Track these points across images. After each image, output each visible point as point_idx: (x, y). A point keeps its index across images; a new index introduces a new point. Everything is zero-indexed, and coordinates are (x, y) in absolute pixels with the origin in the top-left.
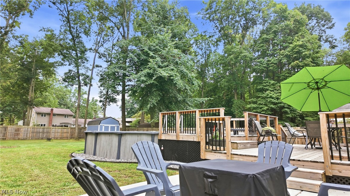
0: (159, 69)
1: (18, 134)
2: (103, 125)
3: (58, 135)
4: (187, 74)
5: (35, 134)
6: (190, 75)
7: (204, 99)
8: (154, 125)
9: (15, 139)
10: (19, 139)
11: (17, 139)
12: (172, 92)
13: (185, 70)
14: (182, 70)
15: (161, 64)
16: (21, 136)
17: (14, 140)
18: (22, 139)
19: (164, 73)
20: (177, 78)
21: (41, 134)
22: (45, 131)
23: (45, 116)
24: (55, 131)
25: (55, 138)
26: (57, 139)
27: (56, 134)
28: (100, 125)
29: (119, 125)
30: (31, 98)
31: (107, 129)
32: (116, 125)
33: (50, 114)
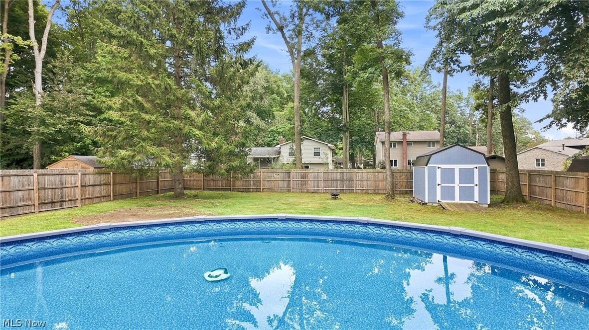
1: (305, 183)
2: (437, 166)
5: (330, 183)
9: (303, 190)
10: (308, 192)
11: (306, 191)
16: (311, 186)
17: (302, 192)
18: (313, 191)
21: (339, 182)
22: (345, 178)
23: (395, 146)
24: (363, 178)
27: (365, 183)
28: (428, 165)
29: (487, 165)
30: (344, 119)
31: (448, 176)
32: (478, 166)
33: (402, 142)
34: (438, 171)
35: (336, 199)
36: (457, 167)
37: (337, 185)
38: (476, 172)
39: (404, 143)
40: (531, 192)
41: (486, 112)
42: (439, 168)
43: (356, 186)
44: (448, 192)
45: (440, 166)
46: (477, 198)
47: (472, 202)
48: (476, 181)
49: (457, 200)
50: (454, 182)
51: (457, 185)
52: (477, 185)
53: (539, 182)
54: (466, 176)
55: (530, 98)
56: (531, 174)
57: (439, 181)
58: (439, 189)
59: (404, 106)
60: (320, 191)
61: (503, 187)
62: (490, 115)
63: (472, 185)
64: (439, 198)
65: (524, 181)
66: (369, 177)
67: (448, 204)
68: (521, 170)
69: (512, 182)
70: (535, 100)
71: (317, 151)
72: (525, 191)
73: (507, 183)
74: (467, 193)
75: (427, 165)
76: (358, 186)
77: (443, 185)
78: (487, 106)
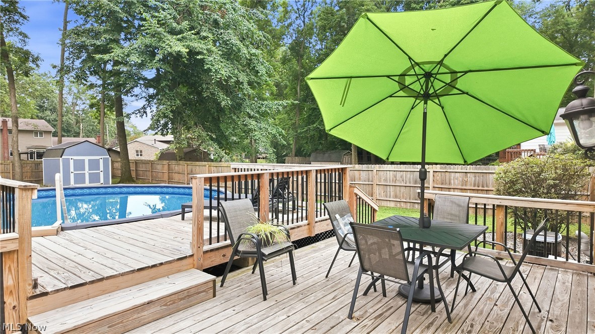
0: (169, 37)
2: (70, 157)
4: (239, 50)
6: (244, 50)
7: (281, 102)
8: (182, 155)
12: (208, 88)
13: (235, 40)
14: (228, 41)
15: (175, 25)
19: (177, 47)
20: (211, 59)
28: (63, 157)
29: (109, 157)
31: (79, 165)
32: (102, 157)
33: (2, 129)
34: (72, 162)
36: (86, 159)
38: (101, 161)
39: (5, 132)
40: (137, 175)
41: (98, 110)
42: (71, 159)
44: (80, 178)
45: (72, 157)
46: (102, 181)
47: (99, 184)
48: (102, 168)
49: (87, 184)
50: (85, 171)
51: (87, 172)
52: (102, 171)
53: (142, 168)
54: (94, 165)
55: (138, 115)
56: (137, 163)
57: (72, 169)
58: (72, 176)
61: (119, 173)
62: (102, 114)
63: (99, 171)
64: (72, 183)
65: (133, 167)
68: (132, 160)
69: (125, 168)
70: (142, 116)
72: (134, 175)
73: (122, 170)
74: (94, 178)
75: (61, 157)
77: (75, 172)
78: (99, 105)
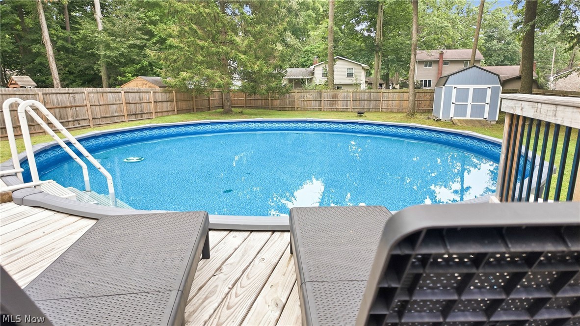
1: (335, 103)
2: (454, 86)
3: (394, 104)
5: (357, 102)
9: (333, 109)
10: (337, 111)
11: (335, 110)
16: (340, 105)
17: (332, 111)
18: (342, 110)
21: (366, 102)
22: (372, 98)
23: (430, 66)
24: (388, 98)
25: (389, 110)
26: (392, 112)
27: (390, 102)
28: (446, 86)
29: (500, 86)
30: (378, 39)
31: (462, 95)
32: (491, 86)
33: (438, 61)
34: (454, 91)
35: (361, 116)
36: (471, 87)
37: (364, 104)
38: (489, 91)
39: (441, 62)
42: (455, 88)
43: (382, 106)
44: (461, 110)
45: (456, 86)
46: (486, 115)
47: (482, 119)
48: (488, 100)
49: (468, 117)
50: (467, 102)
51: (469, 103)
52: (488, 104)
54: (479, 95)
57: (453, 100)
58: (453, 106)
59: (445, 22)
60: (349, 110)
63: (484, 104)
64: (452, 115)
66: (394, 97)
67: (459, 120)
71: (350, 71)
74: (478, 110)
75: (444, 86)
76: (384, 105)
77: (457, 103)
